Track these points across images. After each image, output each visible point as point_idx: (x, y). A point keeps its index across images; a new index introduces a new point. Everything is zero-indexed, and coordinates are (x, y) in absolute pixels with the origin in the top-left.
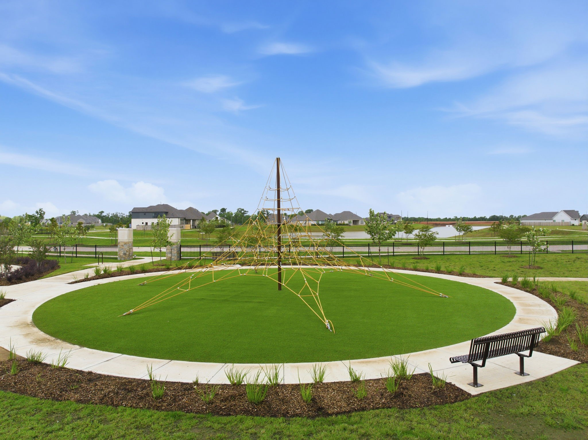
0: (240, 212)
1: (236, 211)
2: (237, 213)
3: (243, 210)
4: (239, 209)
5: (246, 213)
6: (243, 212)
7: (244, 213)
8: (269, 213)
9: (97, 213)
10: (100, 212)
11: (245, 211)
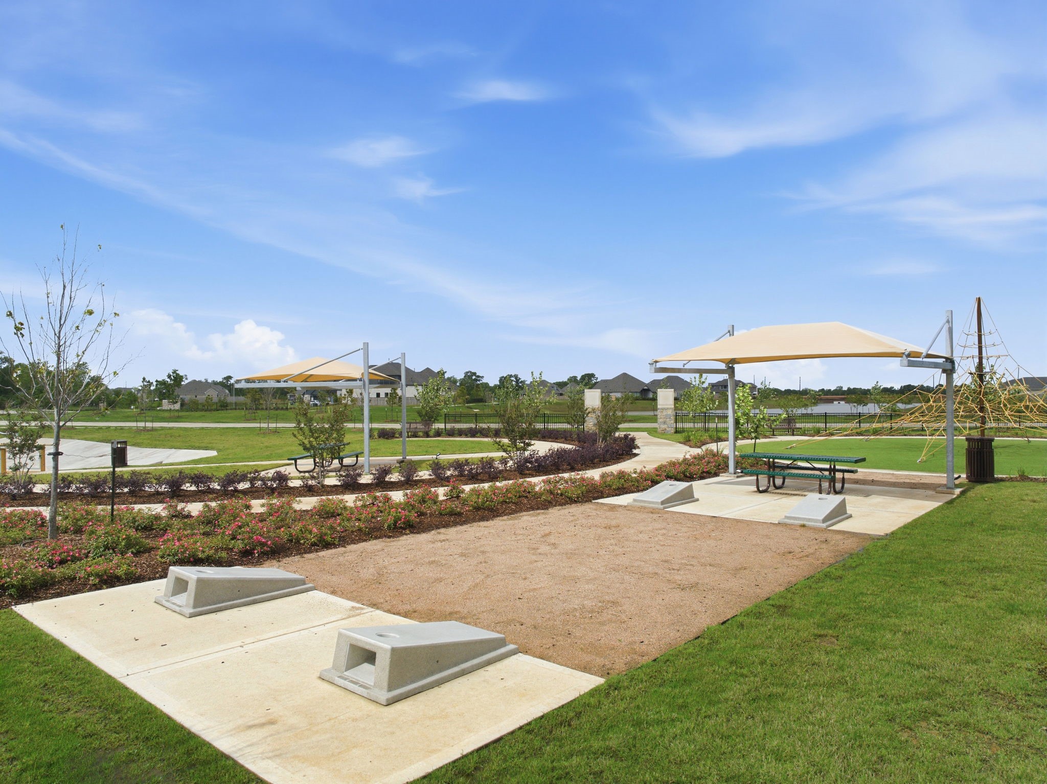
0: (470, 377)
1: (462, 376)
2: (463, 379)
3: (474, 374)
4: (468, 372)
5: (479, 380)
6: (474, 377)
7: (476, 380)
8: (520, 379)
9: (219, 379)
10: (225, 378)
11: (478, 376)
